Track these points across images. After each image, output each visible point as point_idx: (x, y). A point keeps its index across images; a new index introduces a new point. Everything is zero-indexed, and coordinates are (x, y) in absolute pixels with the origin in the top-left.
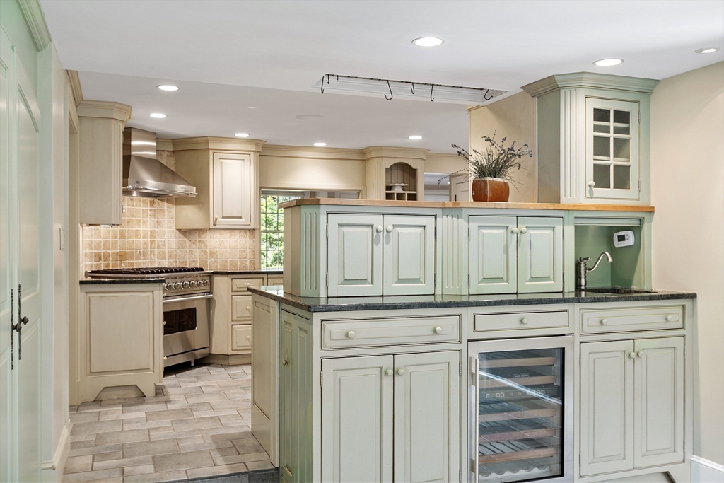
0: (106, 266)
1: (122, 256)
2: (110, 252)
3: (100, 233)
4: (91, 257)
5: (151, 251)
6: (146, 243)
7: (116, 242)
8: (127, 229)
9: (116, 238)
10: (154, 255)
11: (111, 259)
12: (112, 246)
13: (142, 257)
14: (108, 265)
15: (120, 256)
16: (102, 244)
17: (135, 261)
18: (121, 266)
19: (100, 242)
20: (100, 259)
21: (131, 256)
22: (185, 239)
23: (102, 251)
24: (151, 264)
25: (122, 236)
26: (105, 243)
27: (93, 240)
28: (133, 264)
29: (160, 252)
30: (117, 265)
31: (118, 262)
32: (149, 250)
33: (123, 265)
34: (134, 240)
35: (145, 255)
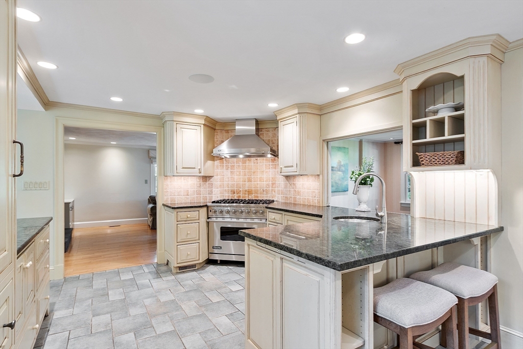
1: (250, 192)
2: (241, 189)
3: (234, 179)
4: (229, 192)
6: (268, 185)
7: (245, 184)
8: (253, 177)
9: (245, 182)
11: (241, 193)
12: (242, 186)
13: (265, 193)
14: (240, 196)
15: (248, 192)
17: (259, 195)
18: (248, 197)
19: (234, 184)
20: (234, 193)
21: (256, 192)
22: (288, 182)
23: (236, 189)
25: (250, 180)
26: (237, 185)
27: (230, 183)
28: (258, 197)
29: (278, 190)
31: (247, 195)
32: (271, 189)
33: (250, 197)
34: (259, 183)
35: (267, 192)
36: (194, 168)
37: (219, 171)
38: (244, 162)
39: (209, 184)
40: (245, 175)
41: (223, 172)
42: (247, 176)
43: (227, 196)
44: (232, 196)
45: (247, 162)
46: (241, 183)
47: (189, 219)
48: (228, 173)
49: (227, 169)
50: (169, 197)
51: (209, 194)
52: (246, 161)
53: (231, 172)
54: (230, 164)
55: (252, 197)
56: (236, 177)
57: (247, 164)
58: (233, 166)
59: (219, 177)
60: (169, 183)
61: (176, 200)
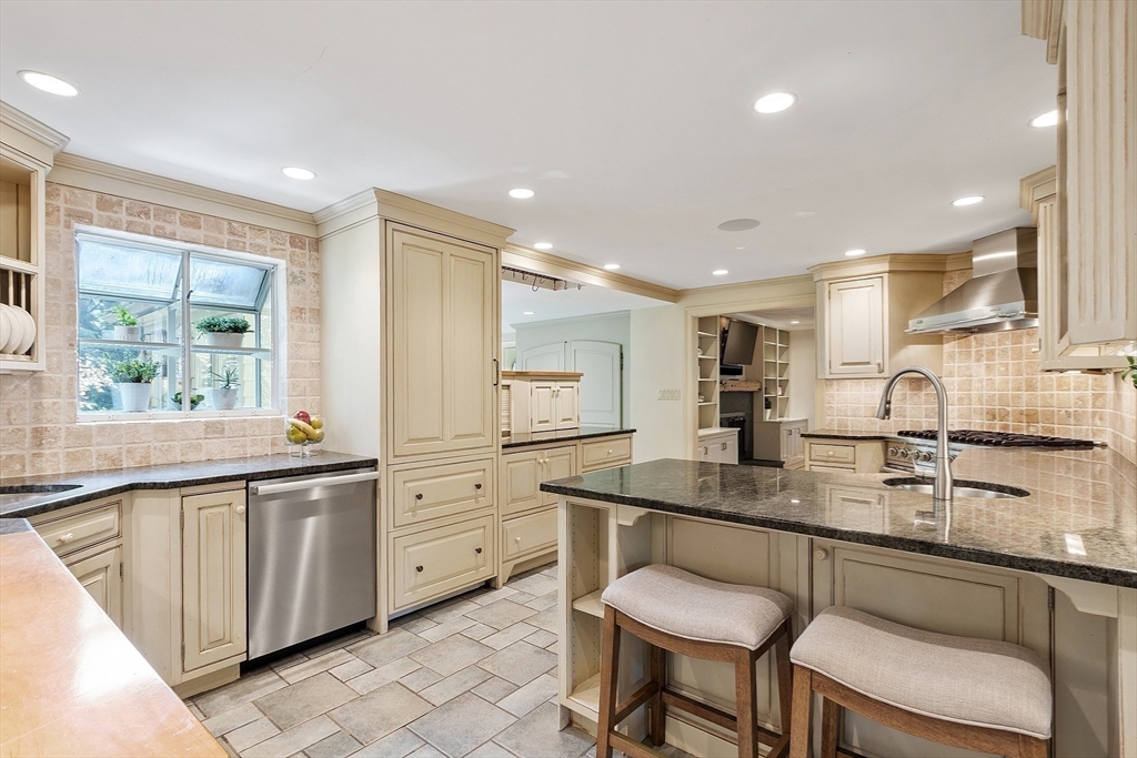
0: (1003, 428)
1: (1031, 417)
2: (1009, 409)
3: (993, 383)
4: (981, 414)
5: (1094, 414)
6: (1080, 398)
7: (1019, 397)
9: (1019, 389)
10: (1101, 419)
11: (1011, 419)
12: (1013, 402)
13: (1072, 420)
14: (1006, 427)
15: (1027, 415)
16: (997, 397)
17: (1056, 426)
19: (994, 395)
20: (994, 418)
21: (1049, 417)
23: (997, 407)
24: (1094, 435)
25: (1031, 387)
26: (1001, 396)
27: (985, 392)
28: (1052, 431)
30: (1020, 428)
31: (1024, 424)
32: (1090, 410)
34: (1055, 392)
35: (1078, 418)
36: (868, 363)
37: (956, 365)
38: (1017, 341)
39: (926, 395)
40: (1019, 373)
41: (968, 368)
42: (1025, 376)
43: (977, 424)
44: (990, 426)
45: (1025, 339)
46: (1010, 393)
47: (831, 459)
48: (979, 370)
49: (978, 360)
50: (836, 418)
51: (926, 416)
52: (1021, 336)
53: (988, 366)
54: (985, 348)
55: (1037, 430)
56: (998, 379)
57: (1024, 345)
58: (992, 352)
59: (956, 379)
60: (835, 393)
61: (849, 424)
